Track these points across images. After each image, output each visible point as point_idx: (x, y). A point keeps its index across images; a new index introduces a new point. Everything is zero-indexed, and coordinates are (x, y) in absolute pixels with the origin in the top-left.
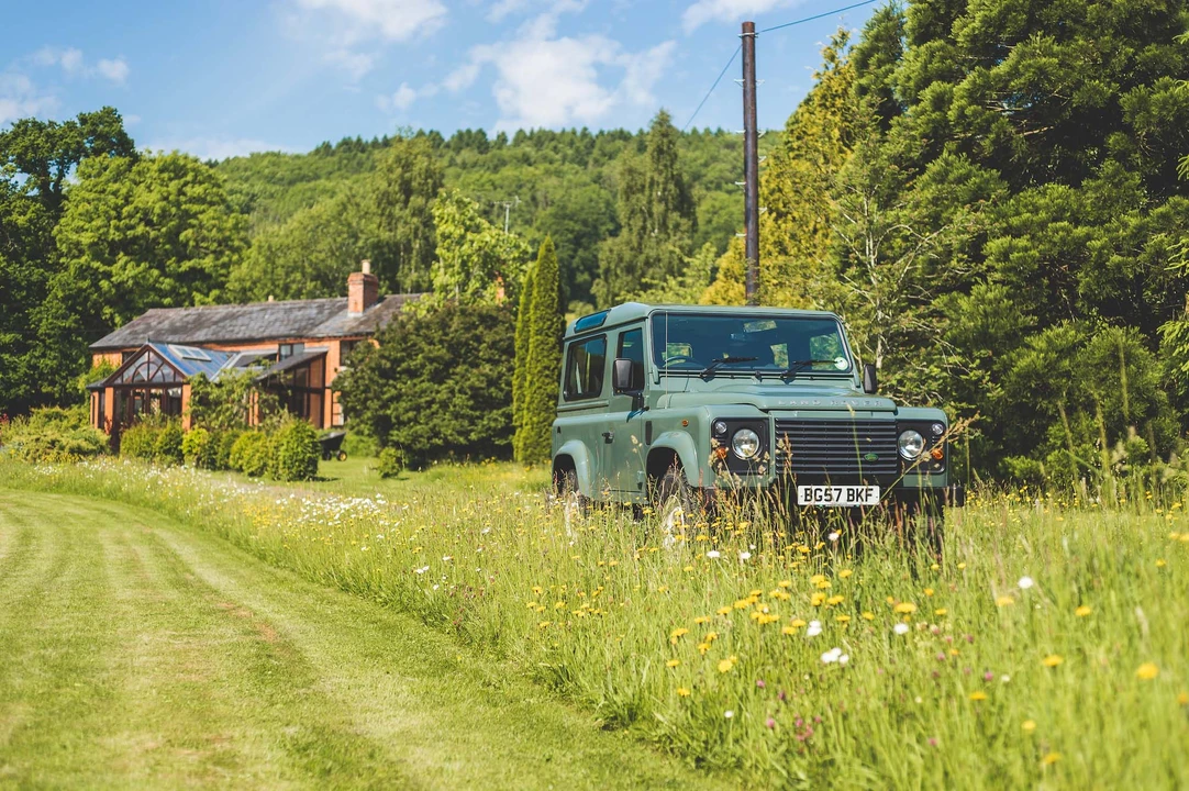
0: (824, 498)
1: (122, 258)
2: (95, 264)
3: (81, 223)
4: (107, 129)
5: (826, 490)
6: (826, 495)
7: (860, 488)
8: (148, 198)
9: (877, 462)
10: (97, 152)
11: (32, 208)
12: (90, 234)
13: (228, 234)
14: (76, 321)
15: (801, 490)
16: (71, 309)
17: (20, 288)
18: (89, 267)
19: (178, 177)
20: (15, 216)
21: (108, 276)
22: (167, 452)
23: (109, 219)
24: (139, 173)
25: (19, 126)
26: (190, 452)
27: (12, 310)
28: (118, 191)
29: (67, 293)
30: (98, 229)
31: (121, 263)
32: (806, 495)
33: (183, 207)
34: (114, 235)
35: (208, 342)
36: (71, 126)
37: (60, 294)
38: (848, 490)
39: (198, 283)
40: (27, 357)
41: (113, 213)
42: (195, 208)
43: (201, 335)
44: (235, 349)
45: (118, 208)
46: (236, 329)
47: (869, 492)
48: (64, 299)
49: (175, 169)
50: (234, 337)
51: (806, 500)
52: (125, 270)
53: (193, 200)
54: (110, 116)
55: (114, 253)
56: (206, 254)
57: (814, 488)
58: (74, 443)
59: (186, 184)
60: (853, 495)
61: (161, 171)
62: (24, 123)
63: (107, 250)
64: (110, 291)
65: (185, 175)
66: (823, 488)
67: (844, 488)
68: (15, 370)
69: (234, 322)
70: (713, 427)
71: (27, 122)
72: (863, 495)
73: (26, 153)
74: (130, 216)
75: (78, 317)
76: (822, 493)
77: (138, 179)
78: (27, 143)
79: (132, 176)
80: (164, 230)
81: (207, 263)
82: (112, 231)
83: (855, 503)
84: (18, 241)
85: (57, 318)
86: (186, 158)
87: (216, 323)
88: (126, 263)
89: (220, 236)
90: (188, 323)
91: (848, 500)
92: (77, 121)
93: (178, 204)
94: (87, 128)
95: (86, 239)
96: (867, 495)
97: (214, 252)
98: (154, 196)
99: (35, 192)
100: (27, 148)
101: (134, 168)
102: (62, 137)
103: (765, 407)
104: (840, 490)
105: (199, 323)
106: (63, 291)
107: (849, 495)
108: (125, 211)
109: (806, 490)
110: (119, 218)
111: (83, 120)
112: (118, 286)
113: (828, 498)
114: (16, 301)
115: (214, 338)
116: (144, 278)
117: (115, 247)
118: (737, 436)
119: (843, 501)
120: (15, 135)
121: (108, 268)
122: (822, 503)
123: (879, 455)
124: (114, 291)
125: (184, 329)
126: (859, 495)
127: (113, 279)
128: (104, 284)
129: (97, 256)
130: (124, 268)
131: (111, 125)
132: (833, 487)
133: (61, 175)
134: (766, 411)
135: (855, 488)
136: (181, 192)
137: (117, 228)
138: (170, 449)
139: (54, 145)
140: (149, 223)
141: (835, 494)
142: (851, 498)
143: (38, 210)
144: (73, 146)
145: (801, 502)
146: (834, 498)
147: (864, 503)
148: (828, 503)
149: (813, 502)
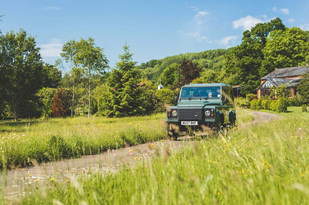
1: (279, 55)
2: (272, 58)
3: (269, 48)
4: (277, 24)
7: (193, 122)
8: (286, 40)
10: (275, 29)
11: (259, 45)
12: (271, 50)
13: (307, 47)
14: (267, 72)
15: (182, 122)
16: (267, 69)
17: (256, 64)
18: (271, 59)
19: (294, 34)
20: (255, 47)
21: (276, 60)
22: (259, 105)
23: (276, 46)
24: (284, 33)
25: (257, 25)
26: (263, 105)
27: (254, 70)
28: (278, 39)
29: (265, 65)
30: (273, 49)
31: (279, 57)
33: (295, 41)
34: (277, 50)
35: (286, 77)
36: (269, 24)
37: (263, 65)
39: (299, 60)
40: (258, 81)
41: (277, 44)
42: (298, 41)
43: (285, 75)
44: (292, 78)
45: (278, 43)
46: (293, 73)
48: (264, 66)
49: (294, 32)
50: (292, 75)
52: (280, 58)
53: (298, 39)
54: (278, 20)
55: (277, 54)
56: (301, 52)
57: (184, 122)
58: (243, 103)
59: (296, 35)
61: (290, 32)
62: (258, 24)
63: (276, 54)
64: (276, 64)
65: (296, 33)
66: (186, 122)
67: (190, 122)
68: (255, 84)
69: (294, 71)
71: (259, 24)
72: (194, 123)
73: (257, 32)
74: (281, 45)
75: (268, 70)
76: (186, 123)
77: (284, 35)
78: (258, 29)
79: (282, 35)
80: (289, 47)
81: (301, 55)
82: (277, 49)
83: (192, 125)
84: (256, 53)
85: (263, 71)
86: (296, 28)
87: (289, 72)
88: (280, 56)
89: (305, 47)
90: (283, 72)
92: (271, 22)
93: (294, 40)
94: (273, 24)
95: (270, 52)
97: (303, 52)
98: (287, 39)
99: (260, 41)
100: (258, 30)
101: (283, 33)
102: (265, 27)
105: (285, 72)
106: (264, 65)
108: (280, 44)
110: (278, 46)
111: (272, 22)
112: (278, 62)
114: (255, 68)
115: (287, 76)
116: (285, 60)
117: (278, 53)
118: (173, 112)
119: (190, 124)
120: (256, 27)
121: (275, 58)
123: (198, 116)
124: (277, 64)
125: (282, 74)
127: (277, 61)
128: (275, 62)
129: (273, 56)
130: (279, 58)
131: (278, 22)
132: (188, 122)
133: (266, 36)
134: (178, 107)
135: (192, 122)
136: (295, 37)
137: (278, 48)
138: (260, 105)
139: (264, 29)
140: (286, 46)
143: (260, 45)
144: (268, 29)
145: (182, 124)
146: (188, 124)
147: (194, 125)
148: (187, 125)
149: (184, 124)
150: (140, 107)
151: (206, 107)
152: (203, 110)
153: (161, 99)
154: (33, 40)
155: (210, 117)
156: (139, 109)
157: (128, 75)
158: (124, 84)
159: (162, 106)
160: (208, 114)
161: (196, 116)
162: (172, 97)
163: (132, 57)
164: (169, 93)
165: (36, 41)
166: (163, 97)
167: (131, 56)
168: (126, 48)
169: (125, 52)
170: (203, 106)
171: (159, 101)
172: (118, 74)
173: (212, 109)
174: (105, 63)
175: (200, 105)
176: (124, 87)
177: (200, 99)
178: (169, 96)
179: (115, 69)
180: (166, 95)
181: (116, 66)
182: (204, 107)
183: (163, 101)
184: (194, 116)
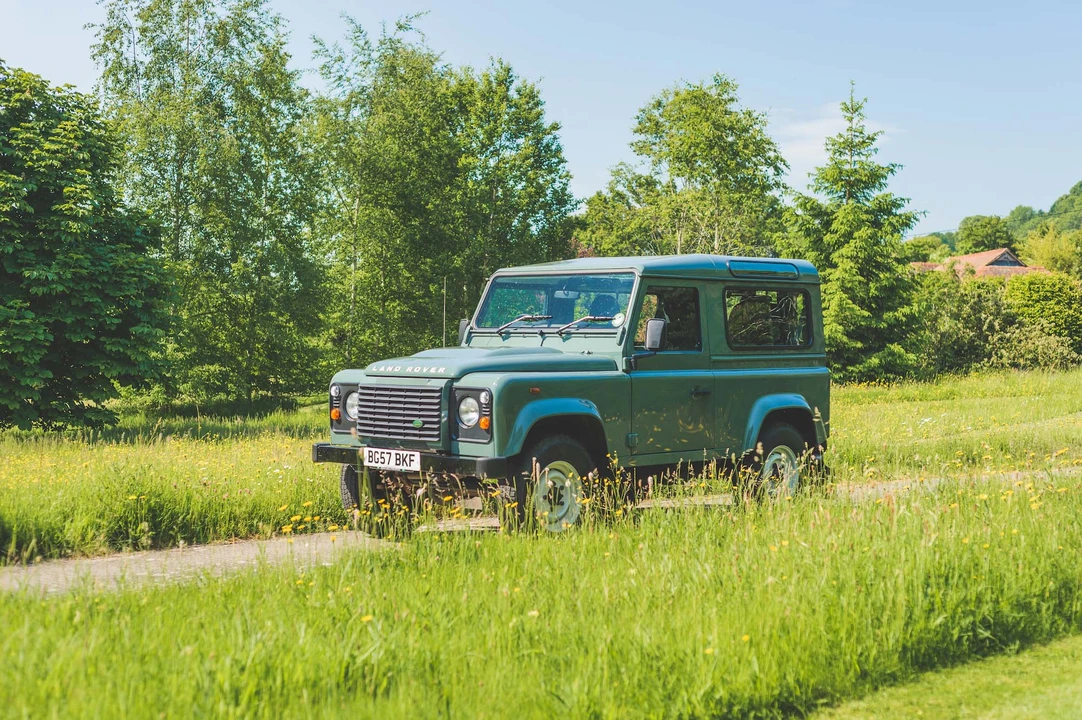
0: (380, 460)
5: (381, 453)
6: (382, 457)
7: (405, 453)
9: (421, 429)
15: (366, 451)
32: (369, 456)
38: (396, 454)
47: (412, 458)
51: (369, 461)
57: (374, 450)
60: (399, 460)
66: (380, 450)
67: (393, 452)
72: (407, 460)
76: (379, 456)
83: (401, 467)
91: (396, 464)
96: (411, 460)
104: (390, 454)
107: (396, 459)
109: (370, 452)
113: (382, 460)
118: (350, 399)
119: (392, 466)
122: (379, 465)
123: (425, 423)
126: (404, 460)
132: (386, 451)
135: (401, 452)
141: (387, 457)
142: (398, 462)
145: (366, 462)
146: (387, 461)
147: (408, 468)
148: (383, 466)
149: (373, 464)
150: (892, 347)
151: (468, 381)
152: (452, 396)
153: (1022, 314)
154: (532, 96)
155: (474, 432)
156: (892, 354)
157: (851, 218)
158: (836, 254)
159: (1020, 342)
160: (470, 414)
161: (418, 422)
162: (1069, 305)
163: (875, 144)
164: (1060, 290)
165: (541, 97)
166: (1033, 306)
167: (873, 139)
168: (853, 109)
169: (848, 124)
170: (452, 375)
171: (1009, 321)
172: (818, 212)
173: (483, 390)
174: (771, 171)
175: (441, 371)
176: (835, 266)
177: (542, 334)
178: (1058, 303)
179: (810, 193)
180: (1046, 298)
181: (813, 183)
182: (457, 379)
183: (1027, 320)
184: (411, 422)
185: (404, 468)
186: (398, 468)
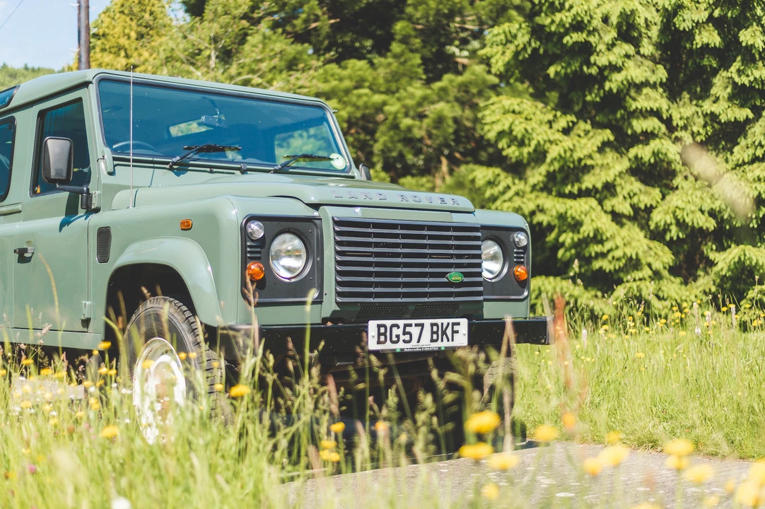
0: (402, 337)
5: (406, 326)
6: (405, 333)
7: (445, 321)
9: (462, 284)
15: (372, 325)
32: (379, 334)
38: (432, 325)
47: (456, 328)
51: (379, 342)
57: (388, 323)
60: (437, 333)
66: (401, 323)
67: (427, 323)
70: (244, 230)
72: (449, 332)
76: (400, 332)
83: (439, 344)
91: (432, 341)
96: (454, 332)
103: (313, 200)
104: (422, 325)
107: (433, 333)
109: (379, 326)
118: (277, 245)
119: (426, 343)
122: (400, 346)
123: (465, 274)
126: (444, 333)
132: (413, 322)
134: (316, 206)
135: (439, 321)
141: (415, 331)
142: (435, 337)
145: (373, 345)
146: (415, 338)
147: (450, 344)
148: (407, 347)
149: (388, 346)
155: (503, 286)
161: (454, 275)
173: (517, 229)
184: (443, 275)
185: (443, 344)
186: (435, 346)
